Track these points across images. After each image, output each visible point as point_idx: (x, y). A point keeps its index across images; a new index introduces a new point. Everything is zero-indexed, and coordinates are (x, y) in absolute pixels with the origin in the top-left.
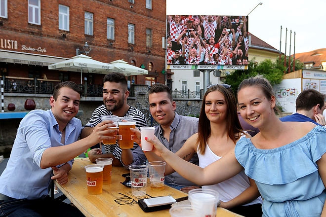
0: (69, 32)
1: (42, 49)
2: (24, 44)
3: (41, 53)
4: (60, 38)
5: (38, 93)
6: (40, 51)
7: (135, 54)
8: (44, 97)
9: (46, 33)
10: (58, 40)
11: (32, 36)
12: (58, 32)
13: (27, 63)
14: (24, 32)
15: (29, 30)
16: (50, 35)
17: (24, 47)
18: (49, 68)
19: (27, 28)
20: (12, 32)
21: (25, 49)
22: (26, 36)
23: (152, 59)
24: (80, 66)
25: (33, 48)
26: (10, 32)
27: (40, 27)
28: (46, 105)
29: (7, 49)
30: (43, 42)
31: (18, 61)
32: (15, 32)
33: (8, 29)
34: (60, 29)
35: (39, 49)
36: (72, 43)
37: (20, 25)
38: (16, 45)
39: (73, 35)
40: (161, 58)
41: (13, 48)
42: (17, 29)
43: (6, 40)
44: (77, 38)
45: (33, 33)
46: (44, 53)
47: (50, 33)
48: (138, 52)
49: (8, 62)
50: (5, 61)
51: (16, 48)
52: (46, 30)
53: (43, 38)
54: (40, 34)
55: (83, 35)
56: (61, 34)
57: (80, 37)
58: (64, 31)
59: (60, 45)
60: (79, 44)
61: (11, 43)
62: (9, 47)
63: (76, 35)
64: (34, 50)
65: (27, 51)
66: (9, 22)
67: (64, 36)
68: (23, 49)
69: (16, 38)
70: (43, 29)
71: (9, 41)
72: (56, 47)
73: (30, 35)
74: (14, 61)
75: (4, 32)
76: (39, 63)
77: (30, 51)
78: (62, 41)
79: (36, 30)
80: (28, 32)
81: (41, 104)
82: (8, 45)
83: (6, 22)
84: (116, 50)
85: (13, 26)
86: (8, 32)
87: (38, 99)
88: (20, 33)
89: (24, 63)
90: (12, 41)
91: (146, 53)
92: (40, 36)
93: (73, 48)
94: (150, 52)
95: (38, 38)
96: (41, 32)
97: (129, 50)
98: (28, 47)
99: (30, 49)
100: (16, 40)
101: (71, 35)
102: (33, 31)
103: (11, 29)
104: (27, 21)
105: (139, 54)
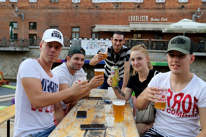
0: (188, 3)
1: (165, 18)
2: (152, 17)
3: (164, 22)
4: (179, 9)
5: (151, 49)
6: (163, 20)
8: (155, 52)
9: (168, 7)
10: (178, 10)
11: (158, 11)
12: (178, 4)
13: (150, 29)
14: (152, 9)
15: (156, 7)
16: (171, 8)
17: (152, 19)
18: (163, 32)
19: (155, 6)
20: (145, 10)
21: (153, 20)
22: (154, 11)
24: (176, 28)
25: (158, 19)
26: (144, 11)
27: (164, 3)
28: (156, 57)
29: (142, 22)
30: (165, 14)
31: (144, 28)
32: (147, 10)
33: (143, 9)
34: (179, 2)
35: (163, 19)
36: (189, 11)
37: (150, 5)
38: (147, 19)
39: (190, 4)
41: (145, 21)
42: (148, 8)
43: (141, 16)
44: (194, 6)
45: (159, 9)
46: (166, 21)
47: (171, 6)
49: (138, 30)
50: (136, 29)
51: (147, 20)
52: (168, 5)
53: (165, 11)
54: (164, 8)
55: (200, 3)
56: (180, 6)
57: (198, 4)
58: (183, 3)
59: (179, 14)
61: (144, 18)
62: (143, 21)
63: (194, 4)
64: (159, 20)
65: (154, 22)
66: (144, 4)
67: (183, 7)
68: (151, 21)
69: (147, 14)
70: (166, 5)
71: (143, 16)
72: (176, 16)
73: (156, 11)
74: (142, 29)
75: (140, 12)
76: (158, 29)
77: (156, 21)
78: (181, 11)
79: (161, 6)
80: (156, 9)
81: (152, 57)
82: (142, 19)
83: (142, 5)
85: (146, 7)
86: (142, 11)
87: (151, 53)
88: (150, 10)
89: (148, 30)
90: (145, 16)
92: (164, 10)
93: (190, 15)
95: (162, 11)
96: (164, 7)
98: (155, 19)
99: (156, 20)
100: (147, 15)
101: (188, 5)
102: (159, 7)
103: (145, 9)
104: (155, 1)
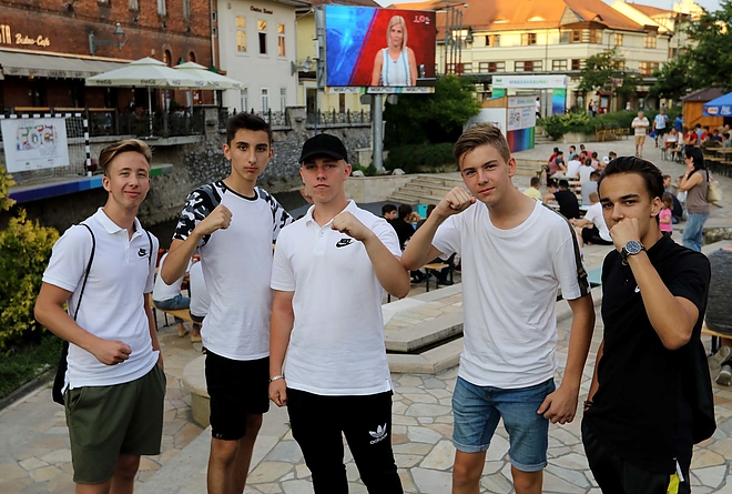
1: (43, 38)
2: (19, 32)
3: (42, 48)
4: (65, 13)
7: (169, 36)
9: (45, 5)
10: (63, 18)
11: (27, 12)
13: (46, 75)
14: (15, 6)
15: (23, 2)
16: (51, 7)
17: (19, 38)
18: (88, 84)
21: (21, 41)
22: (19, 14)
23: (193, 45)
25: (30, 38)
30: (43, 23)
32: (3, 7)
35: (40, 40)
36: (81, 22)
38: (9, 35)
40: (205, 41)
44: (87, 12)
45: (28, 7)
47: (50, 4)
48: (174, 32)
53: (42, 15)
54: (37, 7)
56: (66, 5)
59: (67, 27)
60: (92, 23)
61: (1, 30)
63: (87, 5)
64: (32, 42)
65: (24, 46)
67: (71, 9)
68: (19, 42)
69: (6, 19)
72: (61, 33)
73: (24, 12)
77: (28, 46)
78: (68, 19)
84: (143, 32)
88: (10, 9)
90: (3, 26)
91: (184, 34)
92: (38, 11)
93: (84, 33)
94: (189, 30)
95: (35, 16)
97: (160, 30)
98: (25, 38)
99: (27, 40)
100: (6, 24)
105: (175, 36)
